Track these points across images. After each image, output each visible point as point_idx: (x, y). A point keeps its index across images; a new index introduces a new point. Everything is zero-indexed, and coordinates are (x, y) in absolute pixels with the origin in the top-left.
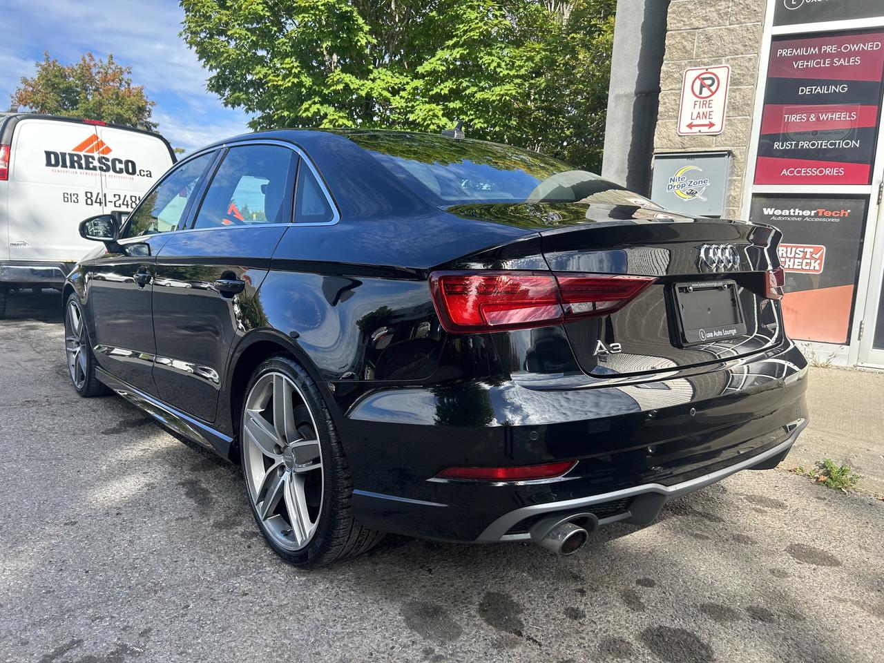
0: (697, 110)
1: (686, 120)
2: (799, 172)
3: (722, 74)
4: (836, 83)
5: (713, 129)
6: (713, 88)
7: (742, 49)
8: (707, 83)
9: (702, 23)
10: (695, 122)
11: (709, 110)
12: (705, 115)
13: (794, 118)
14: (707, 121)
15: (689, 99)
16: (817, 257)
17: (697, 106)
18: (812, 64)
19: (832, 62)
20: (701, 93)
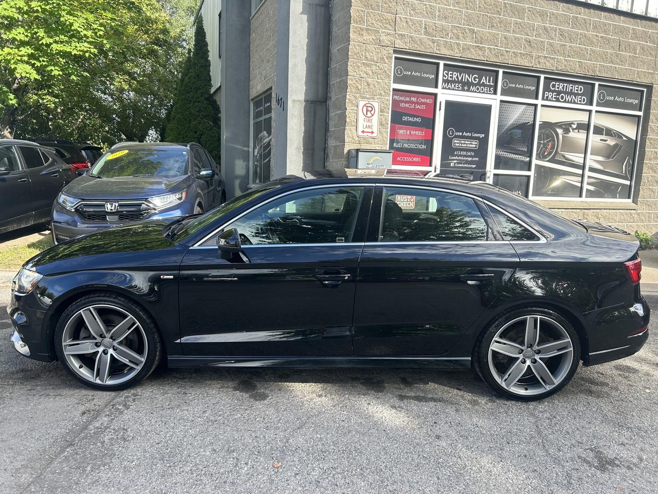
0: (365, 124)
1: (360, 129)
2: (404, 159)
3: (376, 105)
4: (417, 117)
5: (373, 135)
6: (373, 112)
7: (383, 94)
8: (369, 109)
9: (364, 76)
10: (365, 130)
11: (371, 124)
12: (369, 127)
13: (401, 132)
14: (370, 130)
15: (361, 117)
16: (412, 200)
17: (366, 121)
18: (407, 105)
19: (415, 106)
20: (367, 114)
